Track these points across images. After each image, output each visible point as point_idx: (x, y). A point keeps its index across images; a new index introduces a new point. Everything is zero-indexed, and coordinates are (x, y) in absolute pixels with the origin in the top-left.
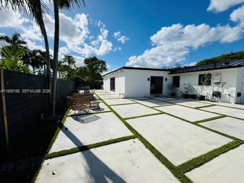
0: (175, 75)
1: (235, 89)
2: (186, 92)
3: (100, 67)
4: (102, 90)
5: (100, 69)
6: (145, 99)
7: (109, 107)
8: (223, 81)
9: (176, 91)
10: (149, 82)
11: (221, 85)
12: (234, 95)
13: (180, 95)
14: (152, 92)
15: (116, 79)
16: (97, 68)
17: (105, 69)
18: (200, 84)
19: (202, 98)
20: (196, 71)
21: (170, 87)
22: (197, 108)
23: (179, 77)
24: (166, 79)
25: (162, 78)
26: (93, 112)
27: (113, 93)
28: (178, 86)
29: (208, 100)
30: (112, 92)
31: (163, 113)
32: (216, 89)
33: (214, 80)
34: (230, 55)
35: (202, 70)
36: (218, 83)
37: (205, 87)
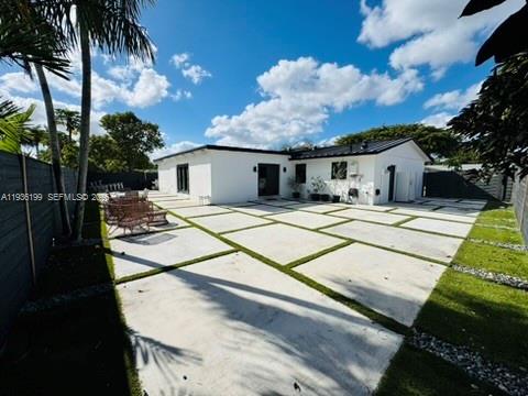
0: (299, 162)
1: (372, 184)
2: (316, 190)
3: (145, 139)
4: (156, 192)
5: (145, 144)
6: (250, 204)
7: (185, 220)
8: (361, 173)
9: (301, 189)
10: (257, 174)
11: (358, 178)
12: (372, 192)
13: (306, 195)
14: (262, 192)
15: (190, 168)
16: (137, 141)
17: (159, 144)
18: (333, 178)
19: (336, 199)
20: (328, 156)
21: (291, 183)
22: (325, 214)
23: (305, 165)
24: (285, 170)
25: (277, 166)
26: (157, 229)
27: (186, 196)
28: (304, 180)
29: (343, 202)
30: (182, 195)
31: (276, 222)
32: (353, 184)
33: (351, 171)
34: (381, 130)
35: (335, 156)
36: (354, 176)
37: (340, 182)
